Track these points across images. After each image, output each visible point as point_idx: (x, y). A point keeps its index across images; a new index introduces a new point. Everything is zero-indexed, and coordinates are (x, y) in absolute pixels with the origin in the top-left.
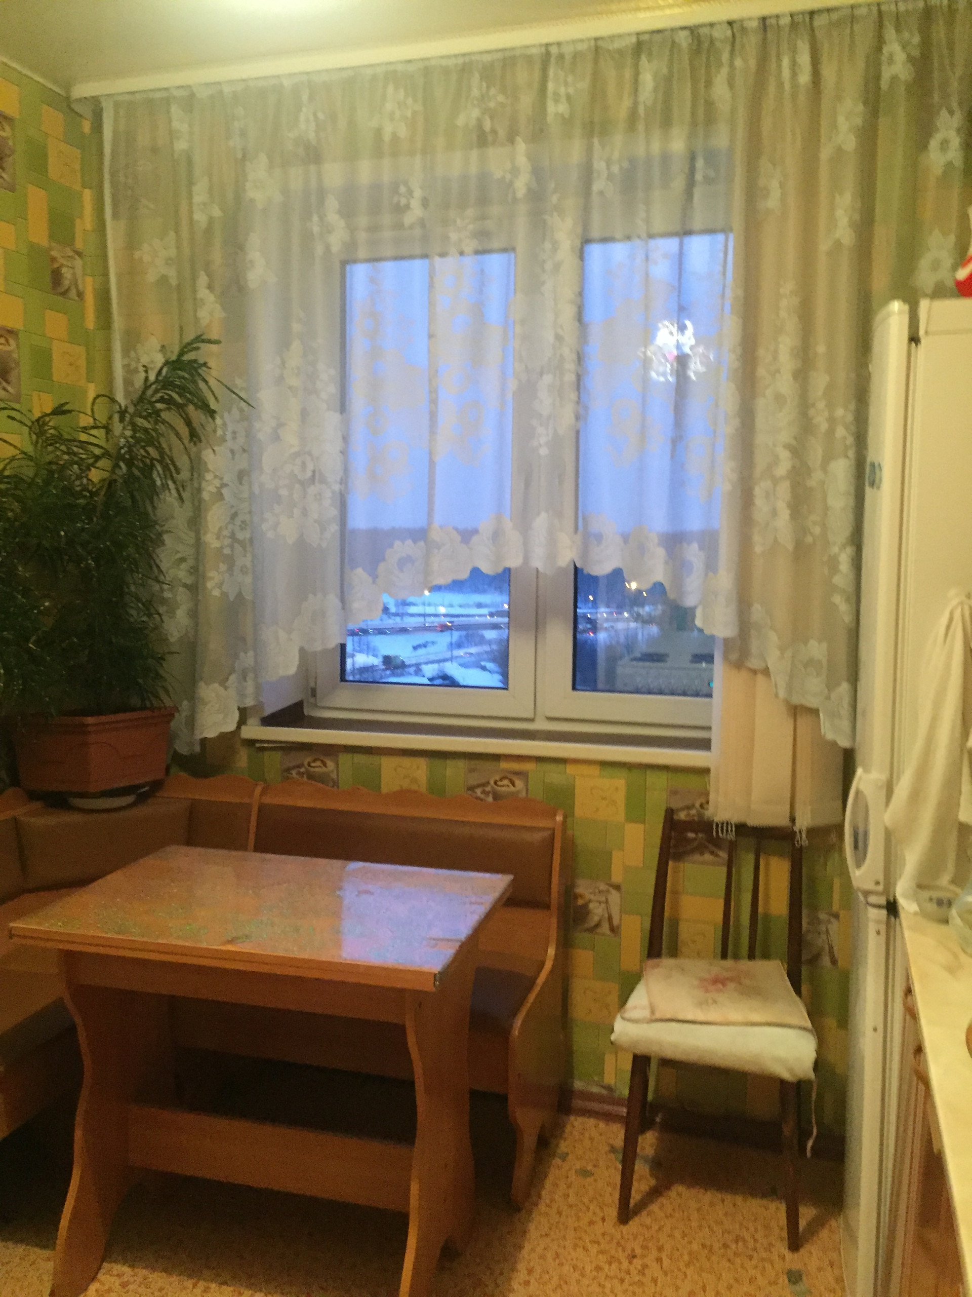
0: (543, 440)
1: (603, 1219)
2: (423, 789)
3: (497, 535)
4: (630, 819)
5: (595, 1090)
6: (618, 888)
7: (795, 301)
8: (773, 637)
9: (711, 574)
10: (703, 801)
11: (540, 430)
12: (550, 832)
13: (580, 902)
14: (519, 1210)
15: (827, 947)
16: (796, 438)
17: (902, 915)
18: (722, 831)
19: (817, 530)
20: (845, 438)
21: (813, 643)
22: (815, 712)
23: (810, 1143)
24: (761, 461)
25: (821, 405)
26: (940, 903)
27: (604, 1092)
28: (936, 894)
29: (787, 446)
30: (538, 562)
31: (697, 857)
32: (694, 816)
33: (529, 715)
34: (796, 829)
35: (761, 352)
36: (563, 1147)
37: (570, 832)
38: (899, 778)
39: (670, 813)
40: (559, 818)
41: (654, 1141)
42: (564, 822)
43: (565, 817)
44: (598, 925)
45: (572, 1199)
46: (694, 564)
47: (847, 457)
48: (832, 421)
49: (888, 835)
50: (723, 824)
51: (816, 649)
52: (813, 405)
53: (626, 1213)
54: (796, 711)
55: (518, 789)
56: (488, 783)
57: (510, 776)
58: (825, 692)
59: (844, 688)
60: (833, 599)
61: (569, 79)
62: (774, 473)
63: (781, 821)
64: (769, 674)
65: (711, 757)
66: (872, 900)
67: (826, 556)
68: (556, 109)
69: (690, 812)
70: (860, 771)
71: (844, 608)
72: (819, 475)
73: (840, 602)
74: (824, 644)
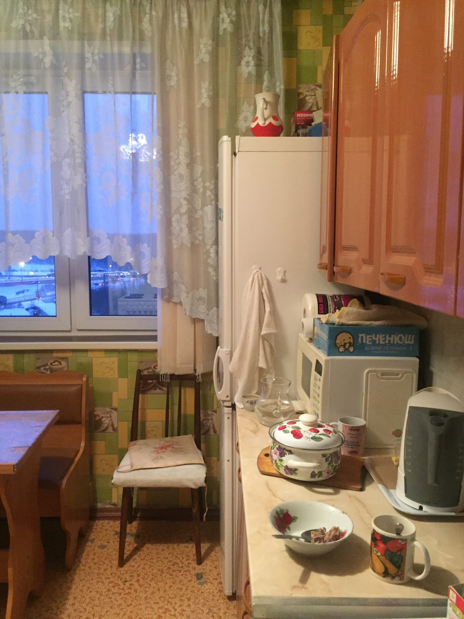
0: (67, 191)
1: (111, 567)
2: (12, 370)
3: (45, 239)
4: (120, 376)
5: (108, 506)
6: (115, 409)
7: (185, 131)
8: (183, 287)
9: (153, 258)
10: (155, 365)
11: (65, 186)
12: (80, 386)
13: (97, 418)
14: (69, 570)
15: (212, 426)
16: (188, 195)
17: (237, 409)
18: (164, 378)
19: (201, 238)
20: (210, 196)
21: (201, 289)
22: (203, 321)
23: (205, 515)
24: (174, 206)
25: (200, 180)
26: (252, 403)
27: (112, 506)
28: (249, 400)
29: (185, 199)
30: (67, 253)
31: (153, 391)
32: (151, 372)
33: (69, 329)
34: (197, 374)
35: (172, 154)
36: (92, 536)
37: (90, 385)
38: (235, 349)
39: (139, 372)
40: (84, 379)
41: (137, 525)
42: (87, 381)
43: (88, 378)
44: (107, 428)
45: (96, 560)
46: (146, 254)
47: (212, 205)
48: (204, 188)
49: (231, 375)
50: (164, 374)
51: (202, 293)
52: (196, 180)
53: (122, 562)
54: (195, 321)
55: (63, 366)
56: (46, 365)
57: (59, 360)
58: (207, 312)
59: (215, 309)
60: (208, 270)
61: (70, 10)
62: (180, 211)
63: (191, 372)
64: (182, 304)
65: (158, 344)
66: (225, 404)
67: (205, 250)
68: (64, 24)
69: (150, 370)
70: (219, 348)
71: (213, 273)
72: (200, 212)
73: (211, 271)
74: (206, 290)
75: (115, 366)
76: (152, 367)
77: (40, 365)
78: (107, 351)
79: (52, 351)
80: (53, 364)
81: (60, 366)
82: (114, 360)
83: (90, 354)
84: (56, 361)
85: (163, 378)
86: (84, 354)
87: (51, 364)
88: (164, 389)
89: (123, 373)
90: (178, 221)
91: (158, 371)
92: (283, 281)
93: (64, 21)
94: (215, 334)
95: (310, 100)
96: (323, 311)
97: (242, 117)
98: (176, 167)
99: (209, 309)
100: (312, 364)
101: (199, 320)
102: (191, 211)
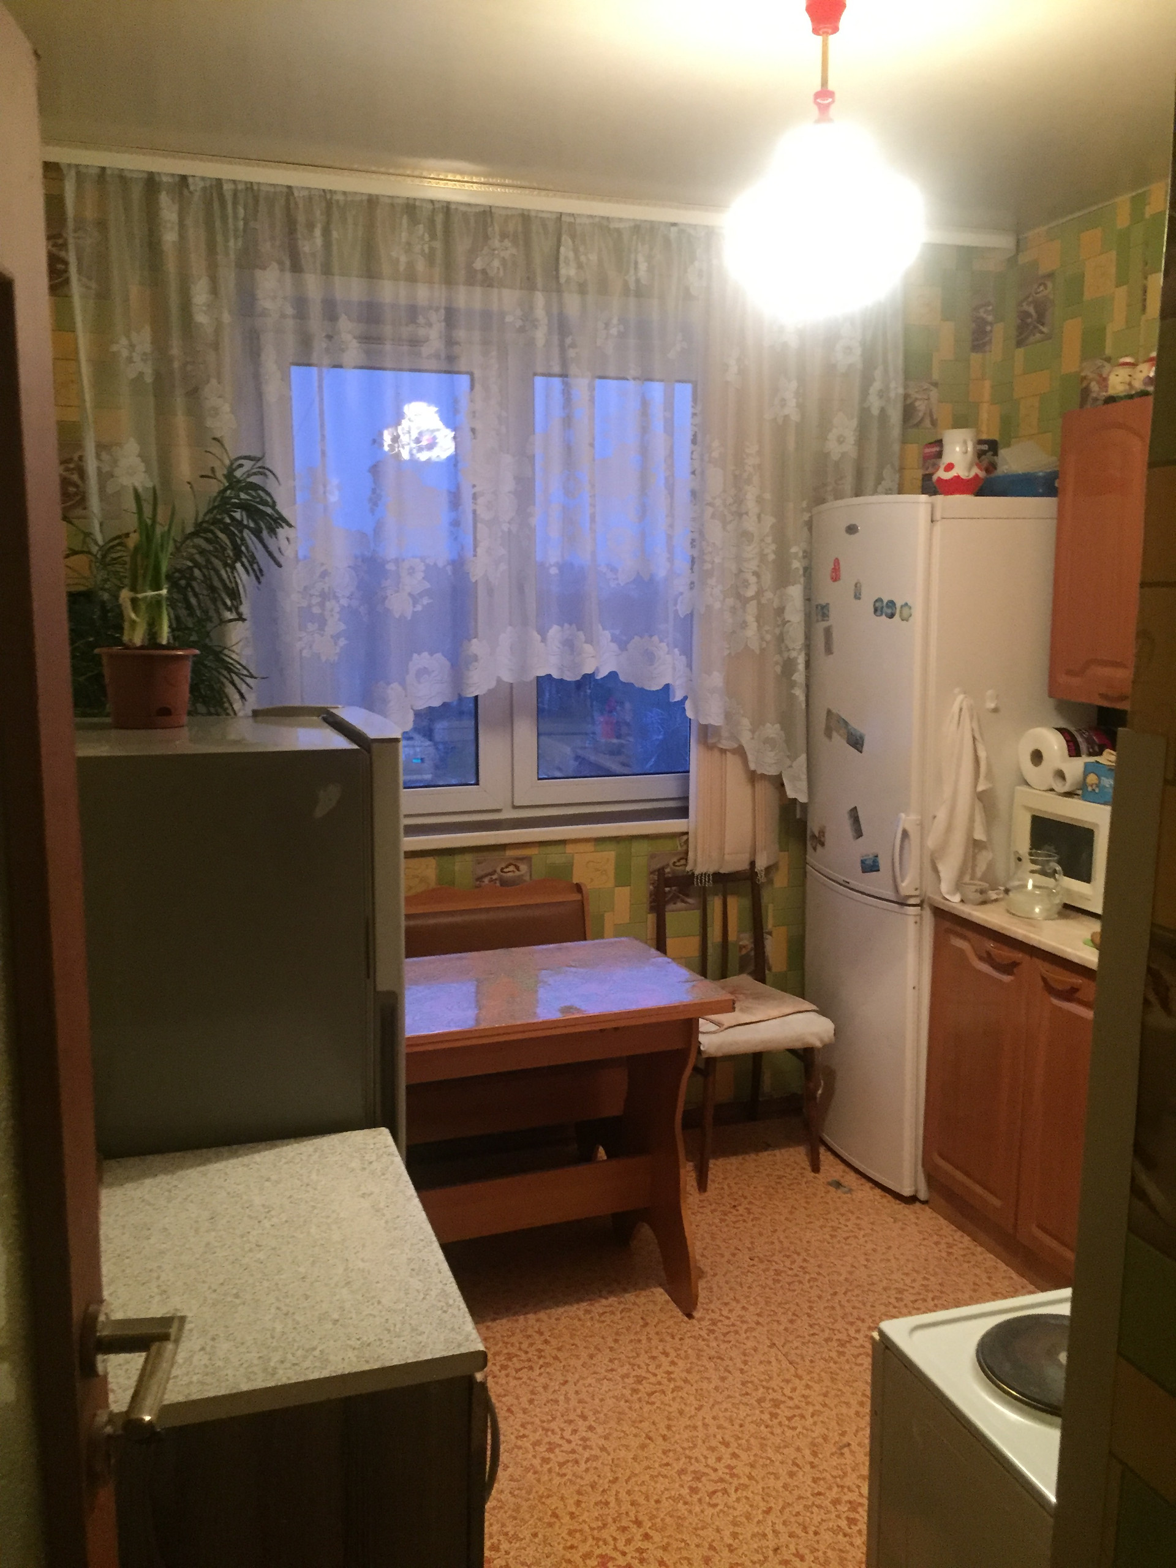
2: (433, 886)
4: (618, 884)
10: (684, 859)
12: (578, 904)
16: (758, 566)
18: (701, 880)
19: (769, 637)
21: (768, 725)
29: (755, 573)
32: (677, 871)
34: (755, 870)
39: (657, 871)
40: (585, 890)
47: (800, 583)
50: (702, 875)
51: (770, 730)
55: (522, 872)
57: (515, 862)
58: (788, 762)
59: (803, 758)
60: (793, 692)
61: (582, 249)
62: (742, 593)
63: (744, 866)
64: (740, 752)
65: (688, 822)
66: (912, 901)
67: (777, 658)
68: (567, 271)
69: (667, 870)
70: (903, 815)
71: (802, 698)
72: (769, 595)
73: (799, 693)
74: (777, 726)
75: (611, 868)
76: (671, 864)
77: (483, 873)
78: (598, 840)
79: (503, 847)
80: (505, 870)
81: (517, 873)
82: (609, 855)
83: (569, 849)
84: (510, 865)
85: (699, 881)
86: (560, 848)
87: (502, 870)
88: (690, 900)
89: (623, 877)
90: (733, 610)
91: (688, 868)
92: (995, 710)
93: (567, 264)
94: (803, 799)
95: (921, 406)
96: (1074, 750)
97: (832, 436)
98: (729, 517)
99: (793, 757)
100: (1097, 825)
101: (763, 777)
102: (759, 593)
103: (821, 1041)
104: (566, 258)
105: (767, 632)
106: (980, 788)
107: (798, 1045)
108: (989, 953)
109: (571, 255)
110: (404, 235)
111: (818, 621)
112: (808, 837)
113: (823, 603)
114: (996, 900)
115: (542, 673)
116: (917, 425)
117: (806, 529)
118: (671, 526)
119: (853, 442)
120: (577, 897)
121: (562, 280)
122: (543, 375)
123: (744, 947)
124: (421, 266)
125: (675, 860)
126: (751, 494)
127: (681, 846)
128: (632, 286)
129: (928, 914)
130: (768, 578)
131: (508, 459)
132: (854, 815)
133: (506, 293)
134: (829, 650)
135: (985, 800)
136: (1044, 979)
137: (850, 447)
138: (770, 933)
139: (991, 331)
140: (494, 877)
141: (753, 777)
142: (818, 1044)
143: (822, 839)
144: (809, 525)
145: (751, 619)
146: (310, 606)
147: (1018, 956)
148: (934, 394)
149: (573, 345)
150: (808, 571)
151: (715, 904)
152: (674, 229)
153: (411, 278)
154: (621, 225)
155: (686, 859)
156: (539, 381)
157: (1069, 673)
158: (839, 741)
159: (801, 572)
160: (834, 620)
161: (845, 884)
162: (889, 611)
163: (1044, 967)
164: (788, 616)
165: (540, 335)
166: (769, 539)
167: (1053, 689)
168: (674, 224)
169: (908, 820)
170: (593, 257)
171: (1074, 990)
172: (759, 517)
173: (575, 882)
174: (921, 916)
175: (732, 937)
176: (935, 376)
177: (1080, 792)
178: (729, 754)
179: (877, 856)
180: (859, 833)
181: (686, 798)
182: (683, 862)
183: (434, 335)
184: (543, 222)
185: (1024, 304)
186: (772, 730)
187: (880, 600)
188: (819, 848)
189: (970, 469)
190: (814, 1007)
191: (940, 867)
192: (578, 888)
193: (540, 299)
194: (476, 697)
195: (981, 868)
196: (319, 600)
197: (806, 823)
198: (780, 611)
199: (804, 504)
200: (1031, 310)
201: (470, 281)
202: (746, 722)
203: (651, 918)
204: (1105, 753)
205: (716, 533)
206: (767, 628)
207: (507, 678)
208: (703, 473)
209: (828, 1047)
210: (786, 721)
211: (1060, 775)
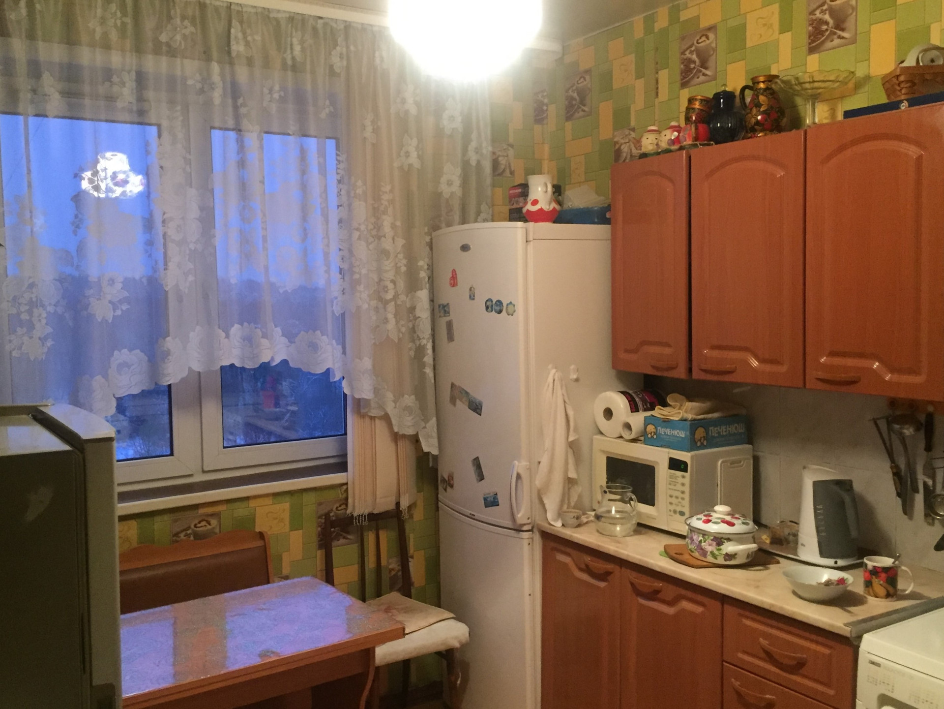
4: (293, 528)
16: (394, 276)
18: (359, 520)
19: (404, 329)
20: (425, 278)
21: (407, 397)
31: (335, 543)
34: (400, 509)
48: (415, 267)
50: (359, 516)
52: (397, 256)
55: (213, 526)
56: (189, 528)
57: (206, 519)
58: (423, 424)
59: (434, 419)
60: (425, 370)
61: (248, 31)
62: (383, 297)
63: (391, 506)
64: (386, 418)
65: (347, 475)
66: (525, 528)
67: (411, 345)
68: (237, 47)
69: (332, 514)
70: (516, 462)
71: (431, 375)
72: (403, 297)
73: (429, 371)
74: (413, 397)
75: (286, 516)
76: (334, 509)
77: (178, 530)
78: (276, 495)
79: (196, 507)
80: (199, 525)
81: (209, 527)
82: (285, 506)
83: (252, 504)
84: (202, 521)
85: (357, 521)
87: (195, 526)
88: (349, 537)
89: (296, 524)
90: (377, 309)
91: (349, 512)
92: (577, 380)
93: (237, 43)
94: (435, 452)
95: (503, 161)
96: (634, 408)
97: (444, 180)
98: (371, 239)
99: (426, 420)
100: (657, 463)
101: (404, 436)
102: (396, 297)
103: (460, 642)
104: (236, 37)
105: (403, 326)
106: (571, 439)
107: (442, 648)
108: (587, 566)
109: (240, 35)
110: (99, 11)
111: (440, 317)
112: (439, 481)
113: (445, 303)
114: (587, 523)
115: (226, 363)
116: (500, 174)
117: (428, 248)
118: (328, 245)
119: (458, 185)
120: (260, 543)
121: (234, 54)
122: (221, 129)
123: (393, 569)
124: (114, 36)
125: (338, 505)
126: (386, 222)
127: (342, 494)
128: (290, 62)
129: (537, 537)
130: (401, 284)
131: (192, 192)
132: (477, 463)
133: (187, 62)
134: (451, 338)
135: (573, 447)
136: (632, 584)
137: (456, 188)
138: (412, 557)
139: (547, 110)
140: (189, 532)
141: (396, 437)
142: (457, 645)
143: (452, 482)
144: (431, 245)
145: (390, 316)
146: (19, 314)
147: (610, 567)
148: (511, 152)
149: (242, 105)
150: (431, 278)
151: (370, 537)
152: (320, 21)
153: (107, 46)
154: (279, 16)
155: (347, 505)
156: (216, 135)
157: (627, 351)
158: (462, 406)
159: (427, 279)
160: (452, 316)
161: (472, 517)
162: (498, 308)
163: (632, 575)
164: (418, 313)
165: (217, 96)
166: (401, 256)
167: (616, 363)
168: (321, 18)
169: (520, 466)
170: (258, 38)
171: (657, 592)
172: (393, 239)
173: (257, 530)
174: (532, 539)
175: (384, 562)
176: (511, 140)
177: (642, 438)
178: (377, 421)
179: (496, 494)
180: (481, 477)
181: (345, 455)
182: (343, 507)
183: (127, 94)
184: (217, 9)
185: (570, 91)
186: (409, 400)
187: (490, 300)
188: (449, 489)
189: (550, 204)
190: (452, 615)
191: (546, 501)
192: (261, 535)
193: (215, 68)
194: (170, 386)
195: (574, 499)
196: (27, 308)
197: (437, 470)
198: (412, 309)
199: (426, 229)
200: (575, 95)
201: (157, 51)
202: (390, 396)
203: (320, 554)
204: (656, 408)
205: (362, 251)
206: (402, 322)
207: (197, 367)
208: (350, 205)
209: (464, 646)
210: (419, 392)
211: (628, 426)
